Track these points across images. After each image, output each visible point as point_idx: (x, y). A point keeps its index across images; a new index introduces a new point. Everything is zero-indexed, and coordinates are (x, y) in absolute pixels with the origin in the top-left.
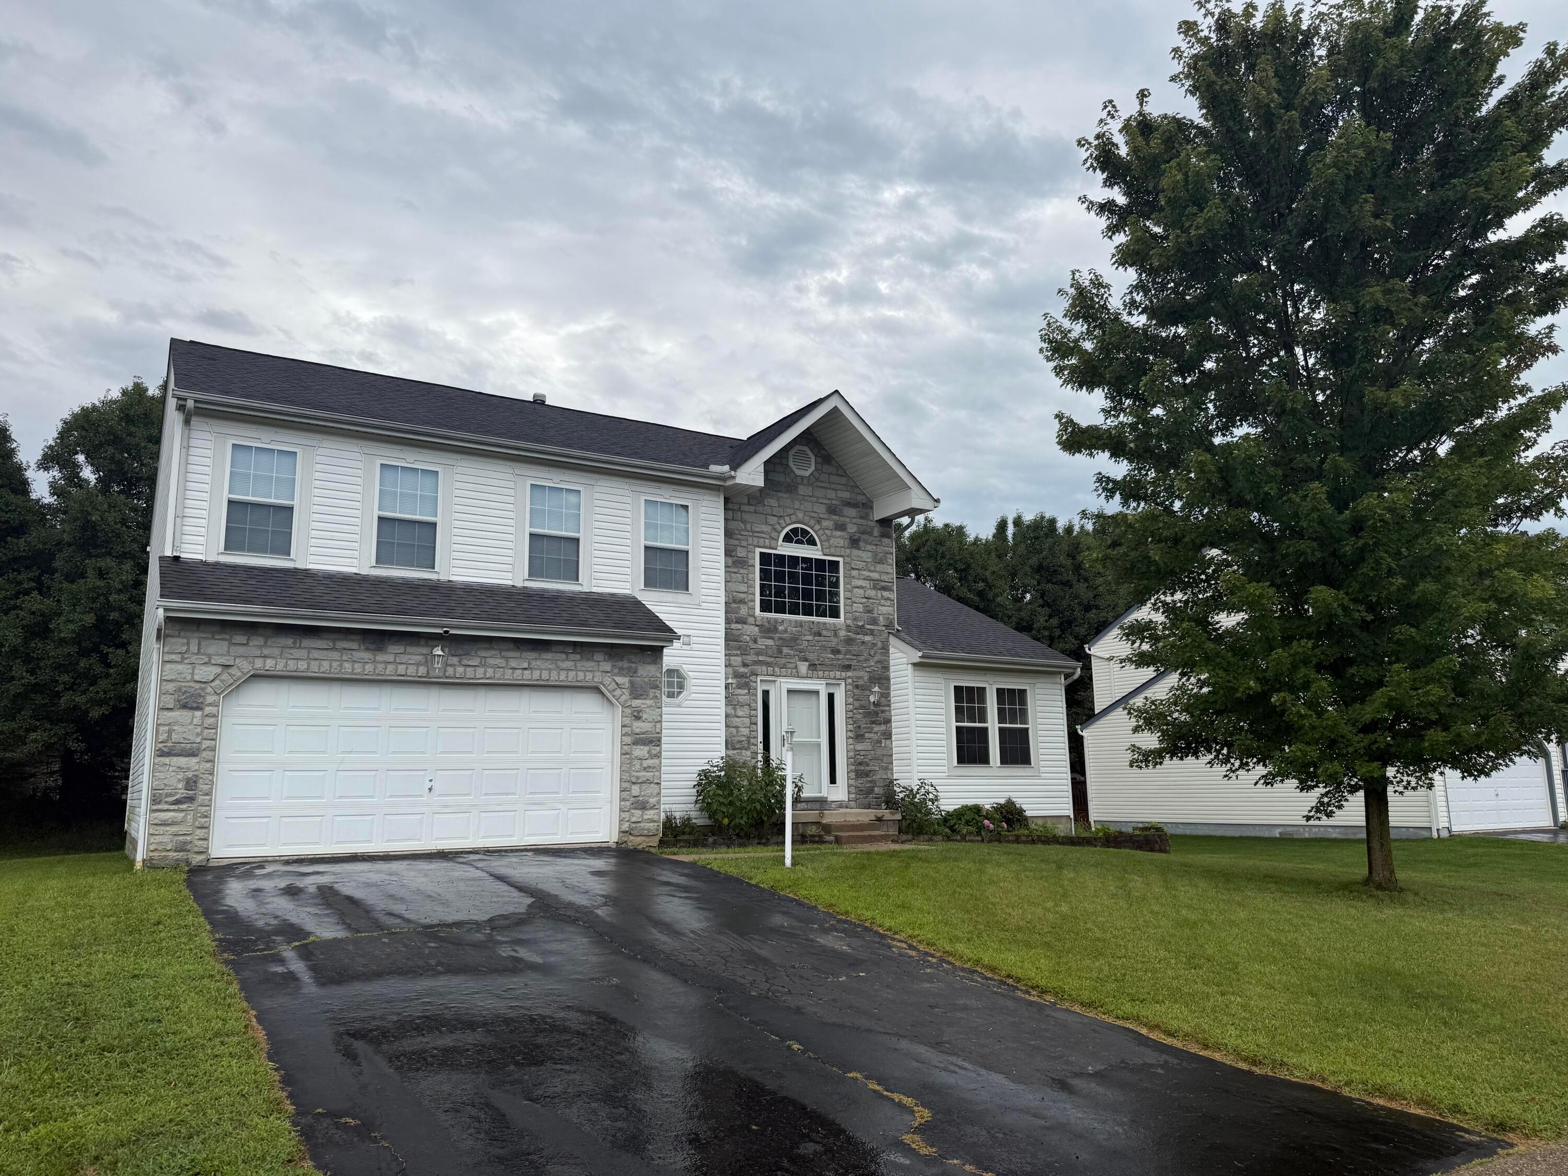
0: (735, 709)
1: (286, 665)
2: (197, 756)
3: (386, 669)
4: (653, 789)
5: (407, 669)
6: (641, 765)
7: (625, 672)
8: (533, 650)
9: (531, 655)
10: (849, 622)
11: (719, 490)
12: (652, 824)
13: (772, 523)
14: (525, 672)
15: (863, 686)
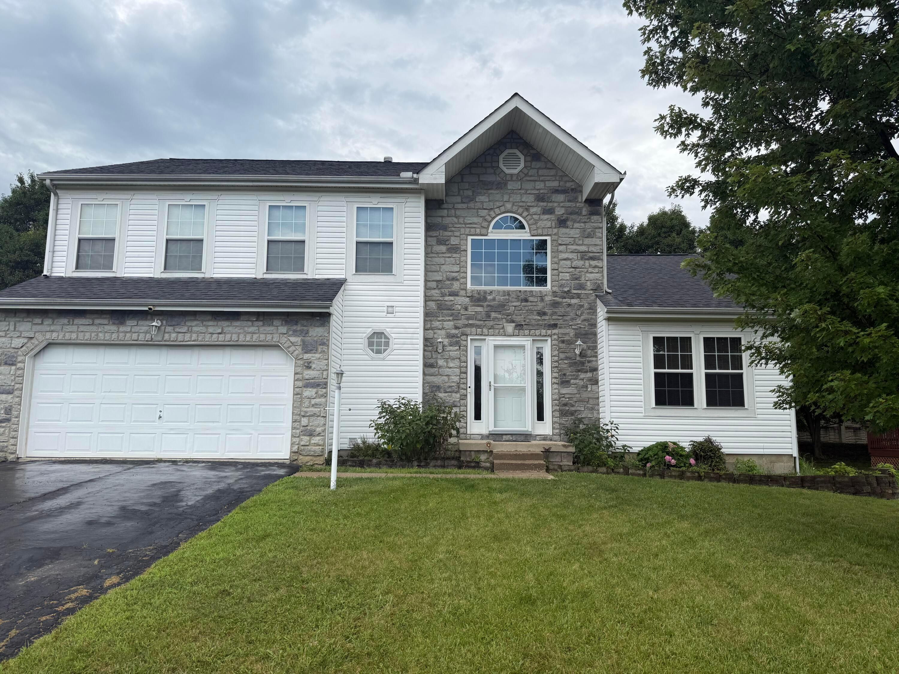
0: (447, 362)
1: (64, 336)
2: (12, 393)
3: (125, 336)
4: (321, 421)
5: (138, 335)
6: (310, 402)
7: (298, 333)
8: (227, 320)
9: (225, 323)
10: (555, 289)
11: (420, 193)
12: (317, 447)
13: (482, 215)
14: (220, 336)
15: (569, 340)
